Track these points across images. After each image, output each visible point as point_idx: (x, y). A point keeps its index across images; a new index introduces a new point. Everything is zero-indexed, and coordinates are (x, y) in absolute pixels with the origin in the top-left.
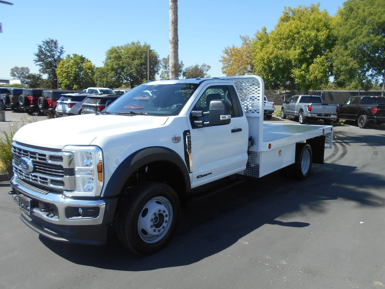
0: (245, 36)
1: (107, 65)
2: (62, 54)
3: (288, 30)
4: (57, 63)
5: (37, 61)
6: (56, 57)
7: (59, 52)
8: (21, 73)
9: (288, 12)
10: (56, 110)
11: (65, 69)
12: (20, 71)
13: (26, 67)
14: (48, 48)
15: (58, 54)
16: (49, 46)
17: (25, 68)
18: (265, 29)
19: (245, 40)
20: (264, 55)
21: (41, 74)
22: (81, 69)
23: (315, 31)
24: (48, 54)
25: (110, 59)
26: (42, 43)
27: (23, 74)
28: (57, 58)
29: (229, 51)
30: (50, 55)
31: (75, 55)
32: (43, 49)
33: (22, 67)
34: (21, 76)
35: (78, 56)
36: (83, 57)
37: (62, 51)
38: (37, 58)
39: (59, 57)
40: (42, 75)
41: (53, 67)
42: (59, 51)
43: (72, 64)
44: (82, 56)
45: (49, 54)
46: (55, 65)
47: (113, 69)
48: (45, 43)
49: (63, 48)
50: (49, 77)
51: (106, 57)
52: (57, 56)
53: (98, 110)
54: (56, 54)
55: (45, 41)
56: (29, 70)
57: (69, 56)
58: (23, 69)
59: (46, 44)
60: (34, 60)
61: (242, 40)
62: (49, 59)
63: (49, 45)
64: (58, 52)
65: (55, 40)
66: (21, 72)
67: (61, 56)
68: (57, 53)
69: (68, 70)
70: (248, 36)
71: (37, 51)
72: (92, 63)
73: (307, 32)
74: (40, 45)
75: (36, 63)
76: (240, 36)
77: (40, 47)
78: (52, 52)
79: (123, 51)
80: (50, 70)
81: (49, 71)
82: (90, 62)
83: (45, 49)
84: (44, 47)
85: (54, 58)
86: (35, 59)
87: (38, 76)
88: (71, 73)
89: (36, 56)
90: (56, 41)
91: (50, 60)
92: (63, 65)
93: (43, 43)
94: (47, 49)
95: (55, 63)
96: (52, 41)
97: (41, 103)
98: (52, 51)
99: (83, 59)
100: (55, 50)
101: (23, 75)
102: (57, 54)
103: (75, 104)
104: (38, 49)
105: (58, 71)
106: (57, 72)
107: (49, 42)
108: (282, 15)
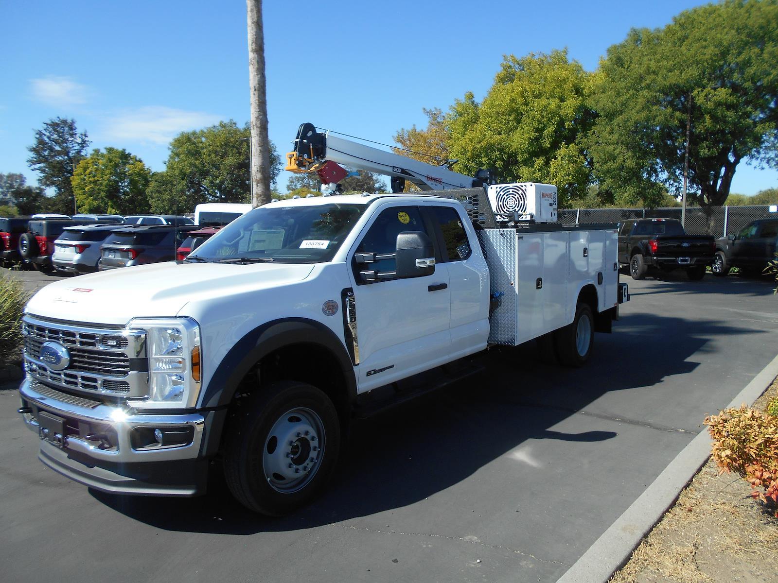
0: (433, 109)
1: (171, 167)
2: (85, 148)
3: (508, 98)
4: (74, 165)
5: (34, 163)
6: (72, 153)
7: (79, 144)
8: (7, 185)
9: (510, 64)
10: (53, 259)
11: (89, 178)
12: (5, 182)
13: (18, 174)
14: (55, 136)
15: (77, 147)
16: (58, 133)
17: (16, 175)
18: (471, 97)
19: (434, 116)
20: (466, 144)
21: (43, 187)
22: (122, 176)
23: (557, 100)
24: (55, 148)
25: (178, 155)
26: (43, 127)
27: (12, 186)
28: (73, 155)
29: (406, 137)
30: (60, 149)
31: (110, 150)
32: (46, 138)
33: (9, 174)
34: (9, 192)
35: (117, 151)
36: (126, 153)
37: (84, 142)
38: (35, 156)
39: (79, 152)
40: (45, 188)
41: (65, 173)
42: (79, 141)
43: (103, 167)
44: (124, 150)
45: (58, 148)
46: (69, 168)
47: (183, 176)
48: (50, 127)
49: (86, 136)
50: (60, 194)
51: (170, 153)
52: (74, 152)
53: (130, 257)
54: (73, 147)
55: (49, 122)
56: (25, 178)
57: (97, 151)
58: (11, 177)
59: (51, 129)
60: (28, 161)
61: (429, 116)
62: (58, 158)
63: (57, 131)
64: (76, 144)
65: (69, 121)
66: (8, 183)
67: (82, 151)
68: (74, 145)
69: (96, 178)
70: (438, 108)
71: (33, 143)
72: (144, 164)
73: (544, 101)
74: (40, 130)
75: (31, 165)
76: (424, 109)
77: (40, 133)
78: (65, 144)
79: (203, 139)
80: (60, 179)
81: (58, 180)
82: (141, 161)
83: (49, 138)
84: (48, 134)
85: (68, 156)
86: (31, 158)
87: (38, 191)
88: (101, 184)
89: (33, 153)
90: (73, 122)
91: (60, 158)
92: (85, 169)
93: (45, 126)
94: (53, 138)
95: (70, 166)
96: (64, 122)
97: (25, 246)
98: (65, 141)
99: (125, 157)
100: (70, 139)
101: (13, 190)
102: (75, 148)
103: (88, 246)
104: (36, 138)
105: (75, 181)
106: (74, 183)
107: (58, 125)
108: (500, 70)
